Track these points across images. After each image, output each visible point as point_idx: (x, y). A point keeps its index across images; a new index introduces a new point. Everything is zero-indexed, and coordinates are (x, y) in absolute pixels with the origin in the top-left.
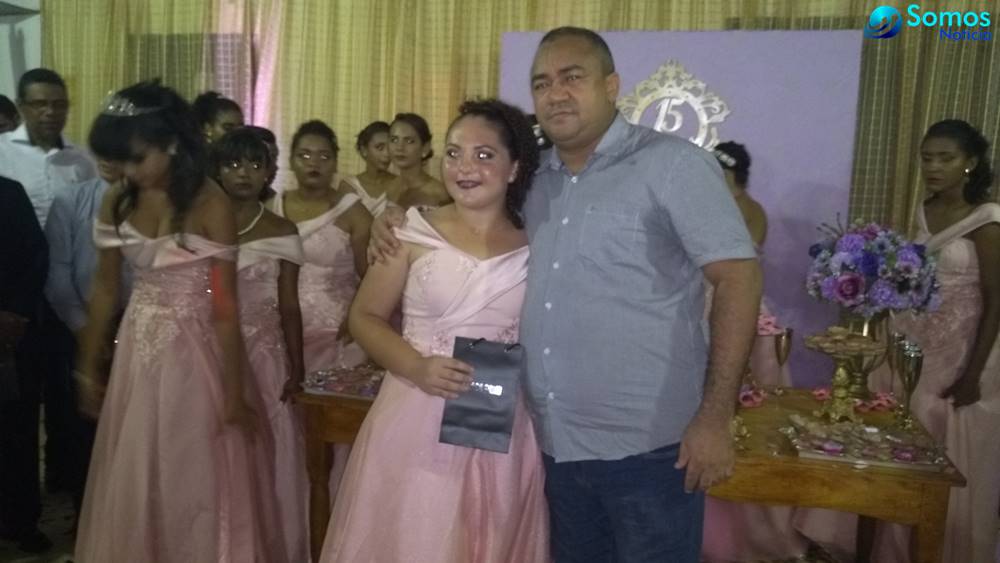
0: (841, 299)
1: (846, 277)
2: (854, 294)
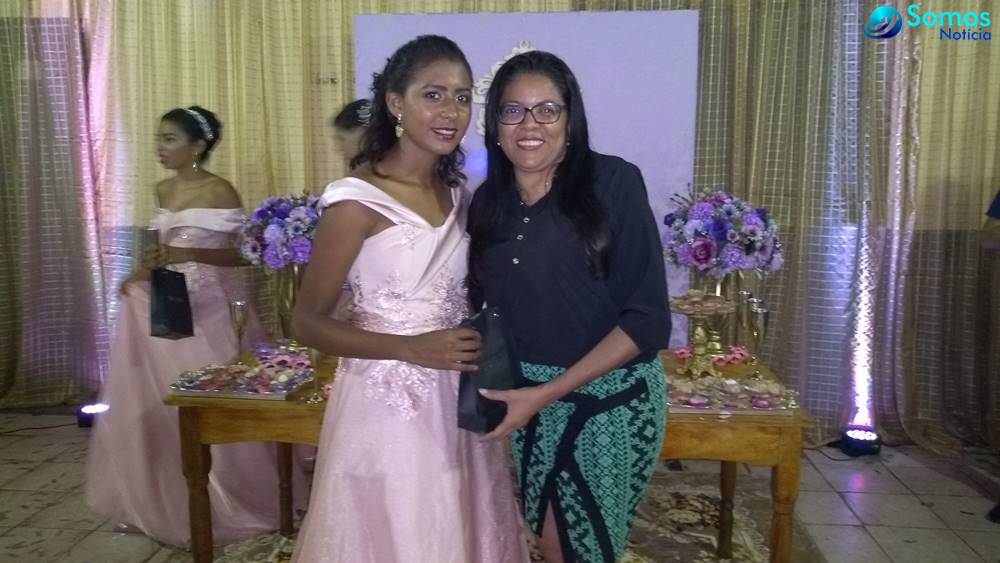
0: (696, 263)
1: (699, 243)
2: (707, 258)
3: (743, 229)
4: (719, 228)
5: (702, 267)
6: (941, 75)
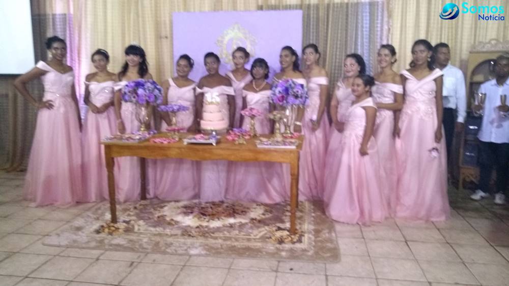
1: (280, 95)
2: (283, 100)
3: (294, 90)
5: (281, 103)
6: (401, 34)
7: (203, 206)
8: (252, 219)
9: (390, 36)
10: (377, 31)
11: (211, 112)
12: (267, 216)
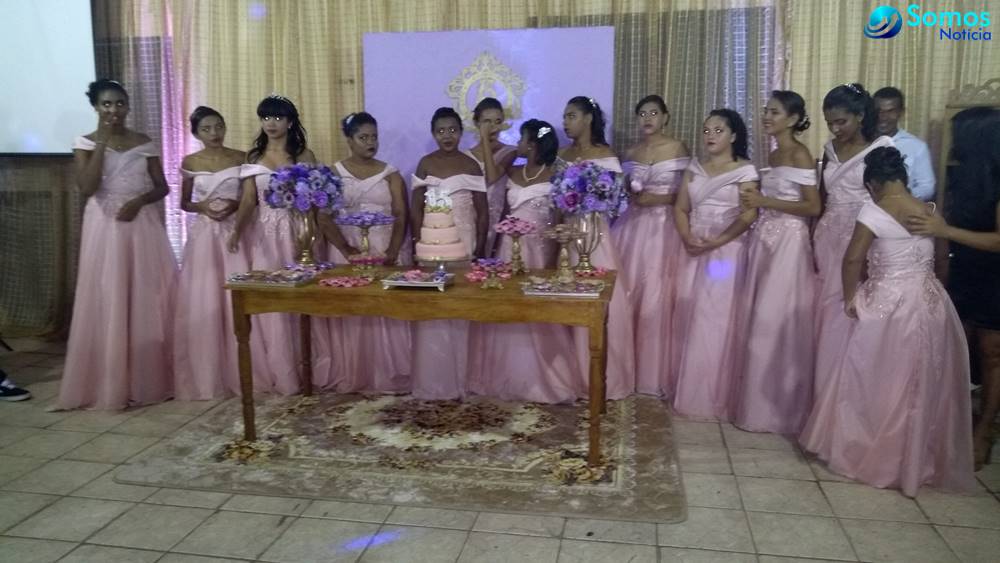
0: (568, 207)
1: (570, 193)
2: (575, 204)
3: (597, 184)
4: (582, 183)
5: (571, 209)
6: (810, 71)
7: (421, 409)
8: (517, 435)
9: (788, 74)
10: (763, 66)
11: (435, 228)
12: (544, 429)
